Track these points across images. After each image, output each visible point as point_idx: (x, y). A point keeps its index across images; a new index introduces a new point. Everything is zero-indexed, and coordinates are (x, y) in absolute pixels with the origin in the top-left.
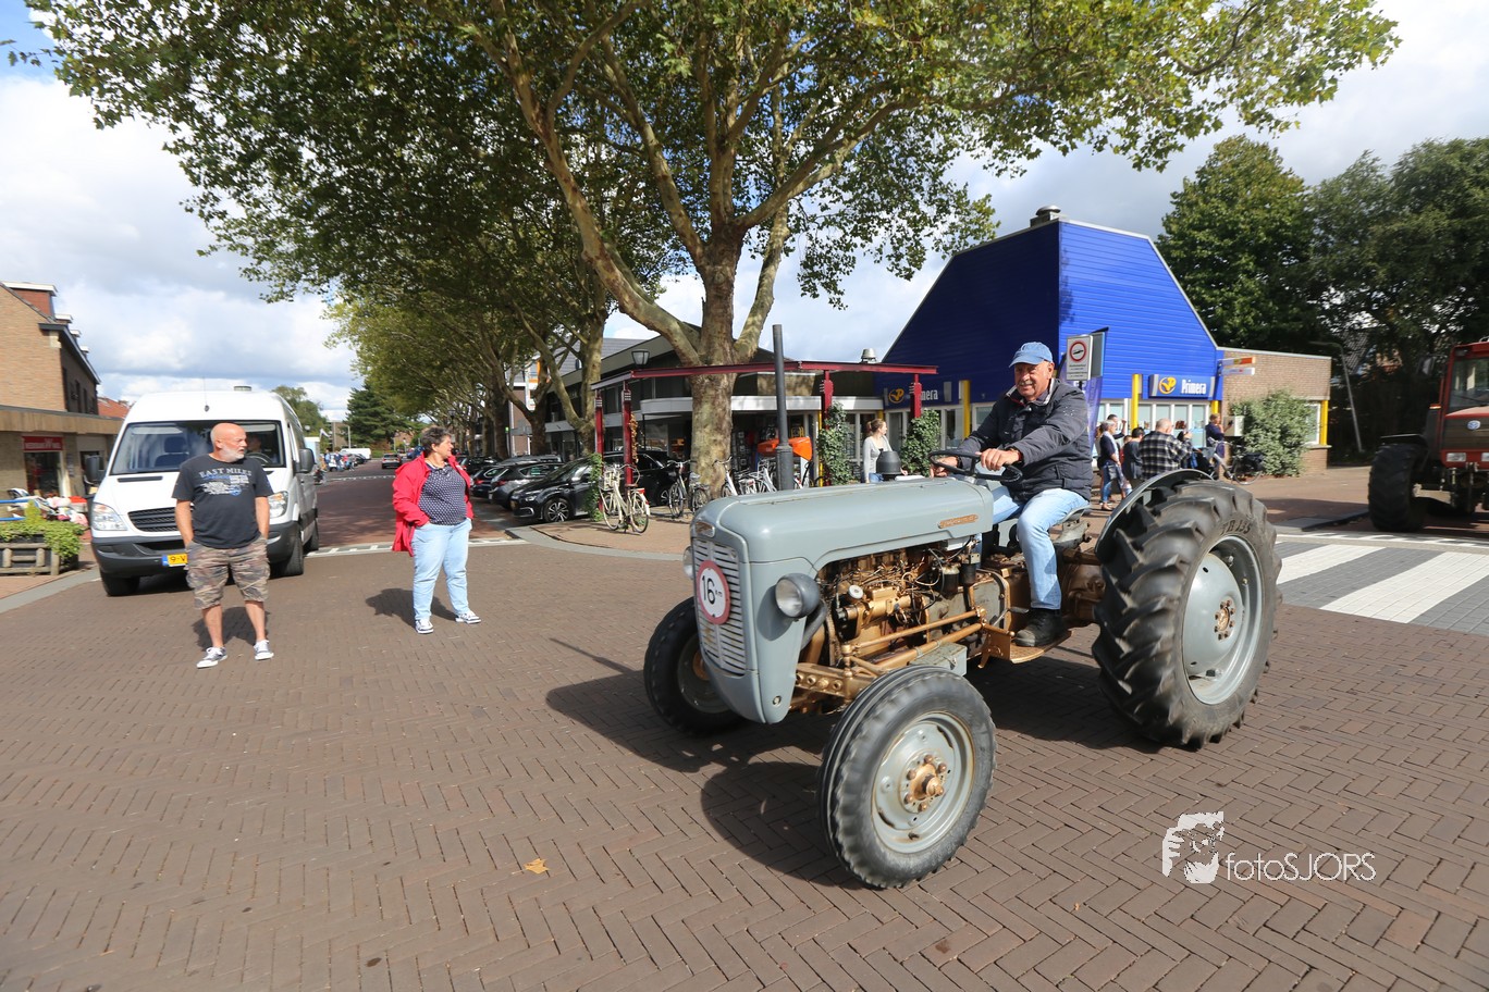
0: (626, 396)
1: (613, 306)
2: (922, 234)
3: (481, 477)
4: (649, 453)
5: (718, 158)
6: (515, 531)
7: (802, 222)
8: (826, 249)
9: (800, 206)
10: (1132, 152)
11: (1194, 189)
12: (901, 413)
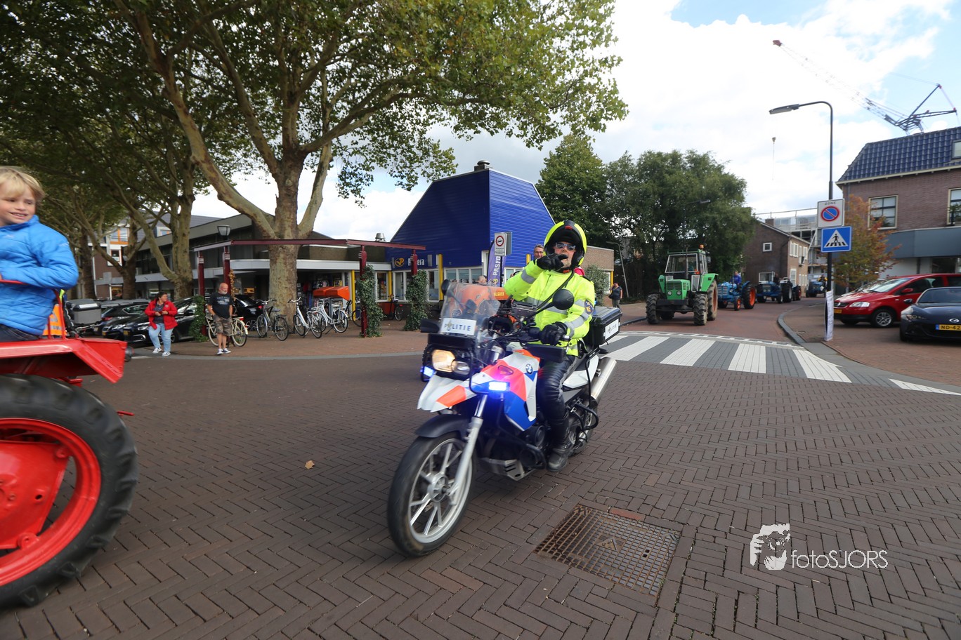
0: (226, 257)
2: (415, 166)
7: (338, 150)
8: (354, 169)
9: (338, 141)
10: (524, 137)
12: (402, 273)
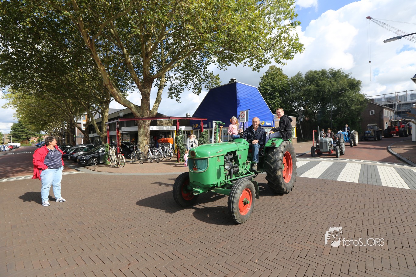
0: (117, 126)
1: (112, 99)
2: (202, 83)
3: (65, 152)
4: (124, 143)
5: (146, 59)
6: (78, 169)
7: (169, 78)
8: (176, 86)
9: (169, 74)
10: (252, 67)
11: (265, 77)
12: (198, 131)
